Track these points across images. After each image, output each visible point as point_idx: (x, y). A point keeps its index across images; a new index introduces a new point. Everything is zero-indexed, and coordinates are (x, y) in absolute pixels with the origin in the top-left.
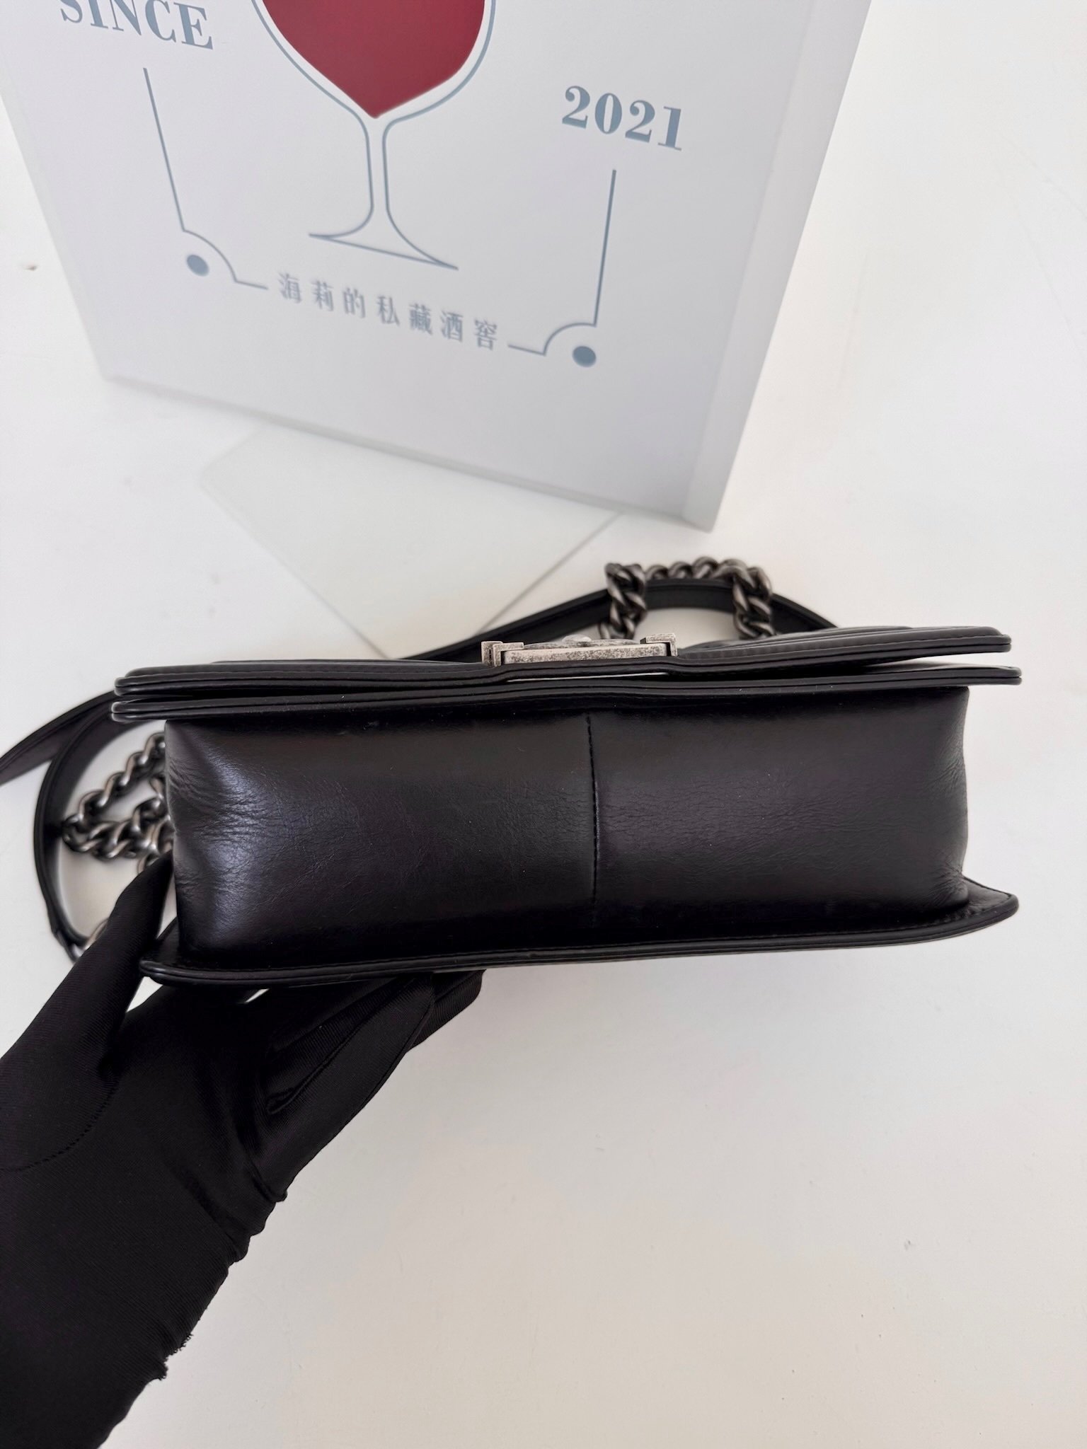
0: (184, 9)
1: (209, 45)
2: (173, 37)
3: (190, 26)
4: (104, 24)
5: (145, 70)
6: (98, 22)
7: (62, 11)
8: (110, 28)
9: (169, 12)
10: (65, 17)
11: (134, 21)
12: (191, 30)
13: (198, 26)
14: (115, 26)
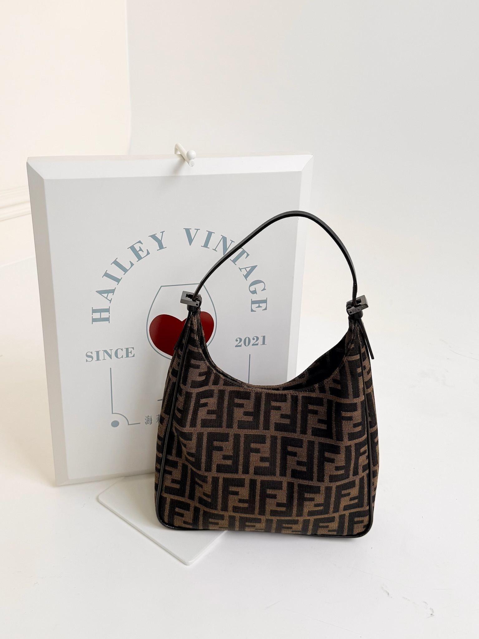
0: (127, 349)
1: (134, 356)
2: (122, 357)
3: (129, 352)
4: (100, 359)
5: (111, 368)
6: (98, 359)
7: (86, 360)
8: (102, 360)
9: (122, 351)
10: (87, 361)
11: (110, 356)
12: (128, 354)
13: (131, 352)
14: (103, 359)
